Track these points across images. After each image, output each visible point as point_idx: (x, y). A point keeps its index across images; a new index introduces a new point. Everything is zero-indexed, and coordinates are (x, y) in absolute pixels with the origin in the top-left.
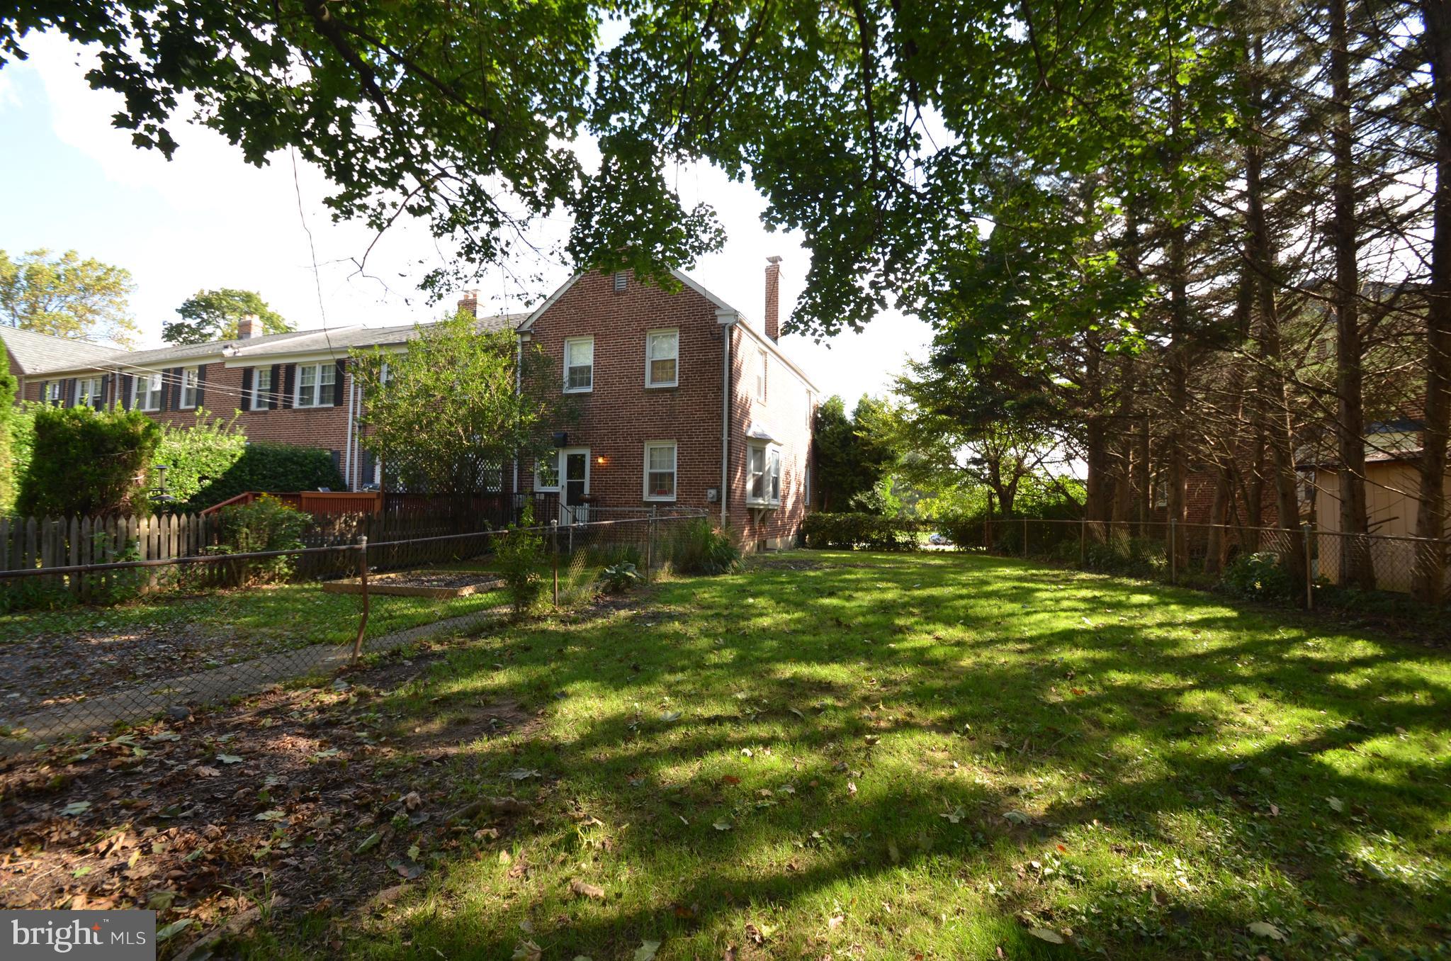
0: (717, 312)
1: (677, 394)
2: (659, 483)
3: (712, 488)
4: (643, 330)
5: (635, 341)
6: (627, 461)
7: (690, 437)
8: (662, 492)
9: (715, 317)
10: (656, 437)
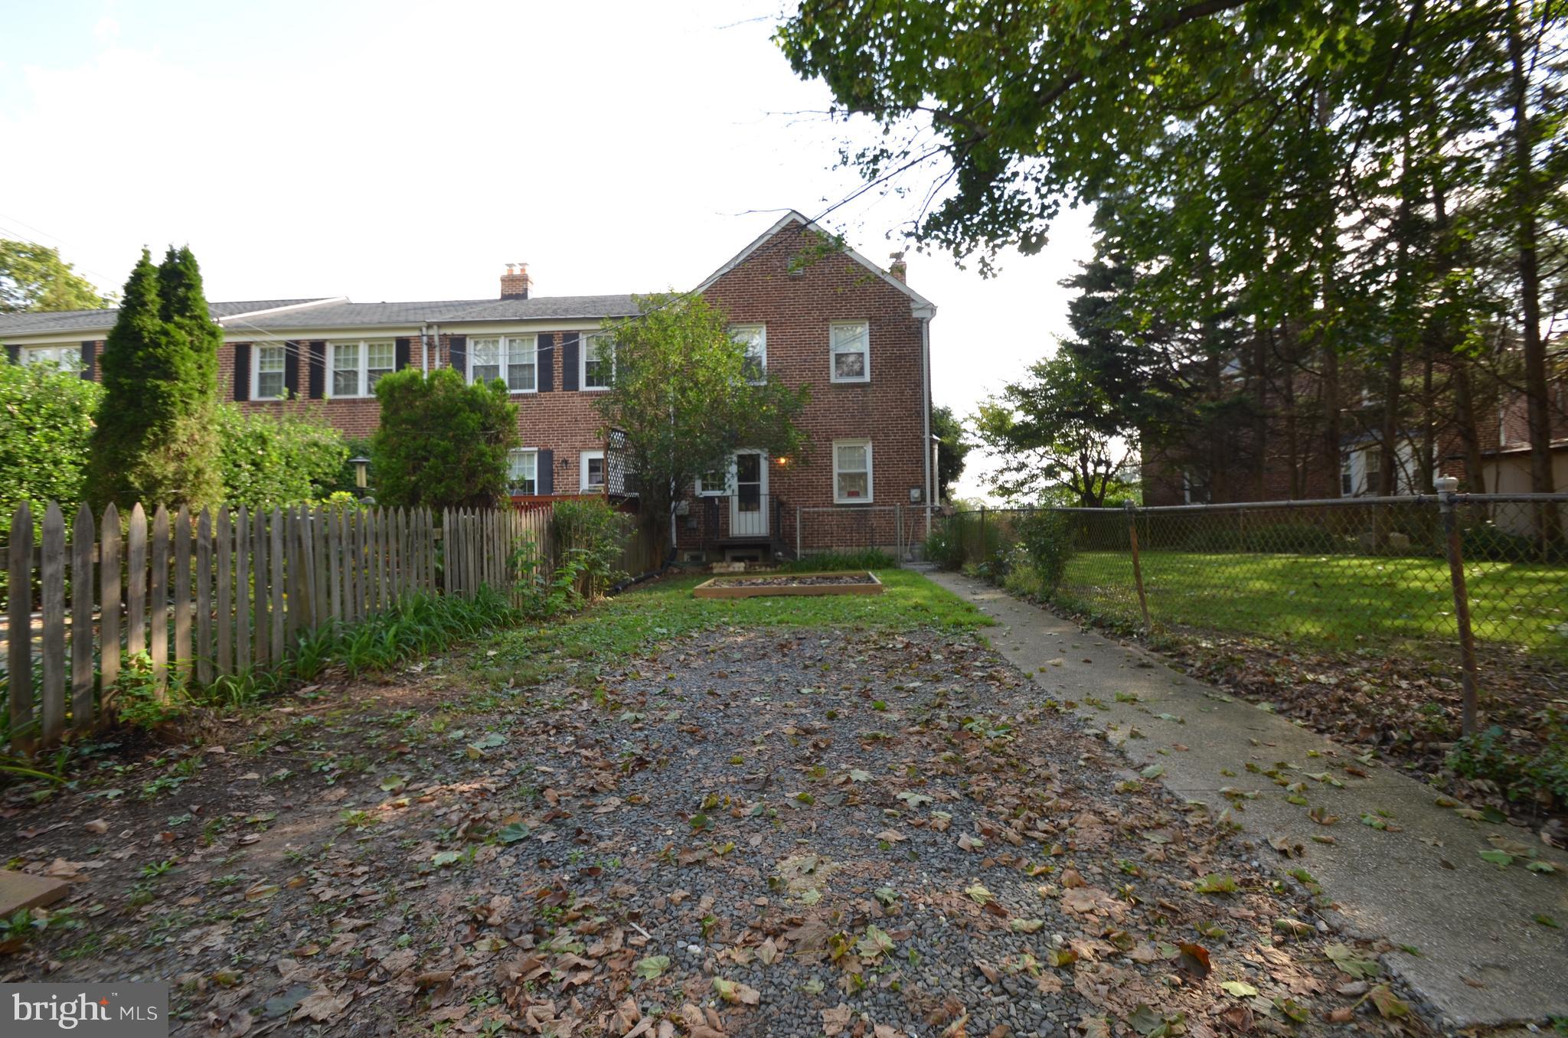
0: (913, 305)
1: (869, 390)
2: (852, 484)
3: (914, 487)
4: (826, 320)
5: (817, 331)
6: (812, 461)
7: (887, 435)
8: (855, 494)
9: (909, 310)
10: (847, 435)
